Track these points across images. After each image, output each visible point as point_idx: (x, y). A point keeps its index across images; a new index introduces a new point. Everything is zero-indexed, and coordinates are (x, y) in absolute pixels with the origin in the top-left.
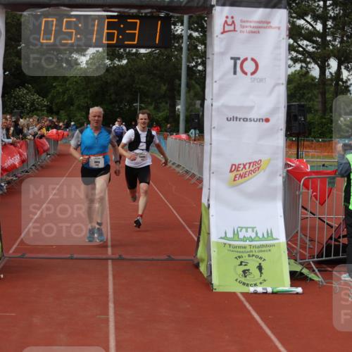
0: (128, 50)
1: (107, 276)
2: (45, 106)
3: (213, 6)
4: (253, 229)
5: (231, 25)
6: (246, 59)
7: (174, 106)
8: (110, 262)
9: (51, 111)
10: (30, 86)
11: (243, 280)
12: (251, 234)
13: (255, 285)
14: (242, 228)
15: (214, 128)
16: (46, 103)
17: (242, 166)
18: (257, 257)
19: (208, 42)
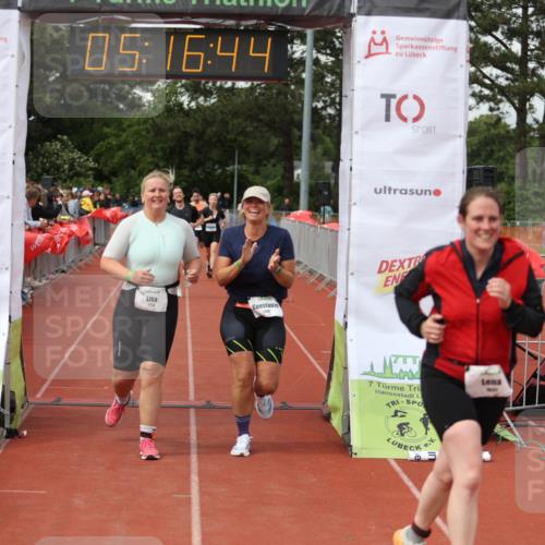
0: (218, 84)
1: (188, 434)
2: (91, 169)
3: (353, 15)
4: (414, 359)
5: (381, 44)
6: (405, 97)
7: (291, 170)
8: (192, 411)
9: (101, 177)
10: (65, 137)
11: (399, 440)
12: (410, 366)
14: (397, 357)
15: (355, 204)
16: (92, 164)
17: (397, 264)
18: (420, 404)
19: (345, 70)
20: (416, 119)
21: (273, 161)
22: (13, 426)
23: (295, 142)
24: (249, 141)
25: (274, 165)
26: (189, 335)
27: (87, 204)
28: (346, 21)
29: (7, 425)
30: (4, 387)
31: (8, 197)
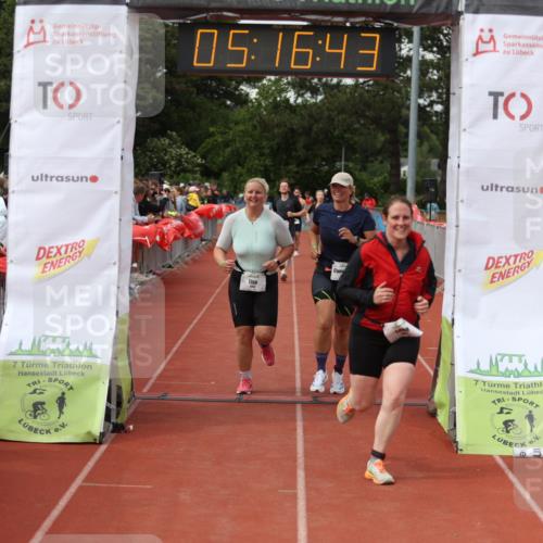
0: (324, 80)
1: (295, 430)
2: (199, 165)
3: (460, 13)
4: (520, 357)
5: (489, 42)
6: (513, 95)
7: (397, 167)
8: (299, 407)
9: (208, 173)
10: (174, 133)
11: (504, 436)
12: (516, 365)
13: (523, 445)
14: (504, 356)
15: (462, 201)
16: (199, 161)
17: (503, 260)
18: (526, 401)
19: (452, 68)
20: (523, 117)
21: (380, 158)
22: (119, 421)
23: (402, 140)
24: (356, 139)
25: (382, 162)
26: (296, 331)
27: (194, 199)
28: (454, 19)
29: (113, 420)
30: (110, 381)
31: (116, 192)
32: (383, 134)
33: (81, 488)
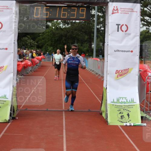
0: (71, 21)
1: (63, 118)
2: (36, 45)
3: (108, 2)
4: (125, 98)
5: (116, 10)
6: (123, 25)
7: (91, 45)
8: (64, 112)
9: (38, 47)
10: (29, 36)
11: (121, 120)
12: (124, 100)
13: (126, 122)
14: (121, 98)
15: (109, 54)
17: (121, 71)
18: (127, 110)
19: (106, 17)
20: (126, 31)
21: (86, 43)
22: (14, 116)
23: (92, 38)
24: (80, 37)
25: (86, 44)
26: (63, 91)
28: (106, 4)
29: (12, 116)
30: (11, 105)
31: (12, 53)
32: (87, 36)
33: (3, 135)
